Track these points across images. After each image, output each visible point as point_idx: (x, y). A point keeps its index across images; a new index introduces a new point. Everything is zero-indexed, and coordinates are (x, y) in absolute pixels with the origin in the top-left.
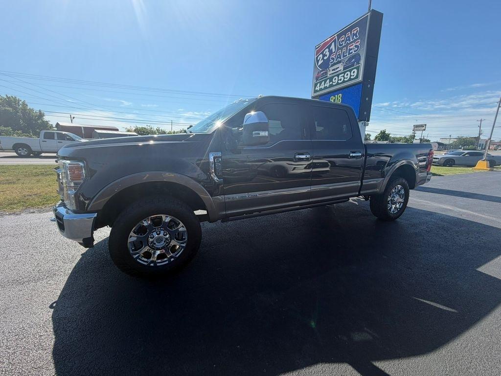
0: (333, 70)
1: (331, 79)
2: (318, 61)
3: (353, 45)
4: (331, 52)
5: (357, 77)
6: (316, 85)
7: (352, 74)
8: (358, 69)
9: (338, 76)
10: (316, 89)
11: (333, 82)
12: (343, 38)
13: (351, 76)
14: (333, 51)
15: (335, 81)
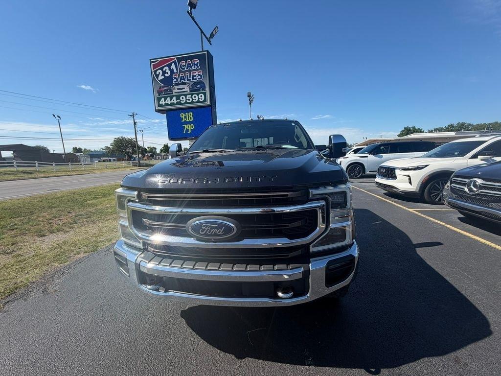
0: (178, 89)
1: (178, 97)
2: (157, 76)
3: (195, 73)
4: (172, 71)
5: (205, 101)
6: (159, 99)
7: (200, 97)
8: (205, 94)
9: (186, 95)
10: (161, 103)
11: (181, 101)
12: (183, 63)
13: (199, 99)
14: (175, 71)
15: (183, 99)
